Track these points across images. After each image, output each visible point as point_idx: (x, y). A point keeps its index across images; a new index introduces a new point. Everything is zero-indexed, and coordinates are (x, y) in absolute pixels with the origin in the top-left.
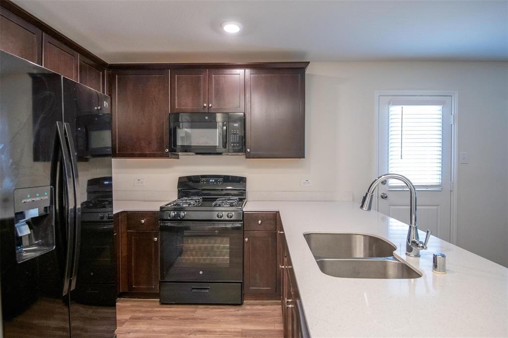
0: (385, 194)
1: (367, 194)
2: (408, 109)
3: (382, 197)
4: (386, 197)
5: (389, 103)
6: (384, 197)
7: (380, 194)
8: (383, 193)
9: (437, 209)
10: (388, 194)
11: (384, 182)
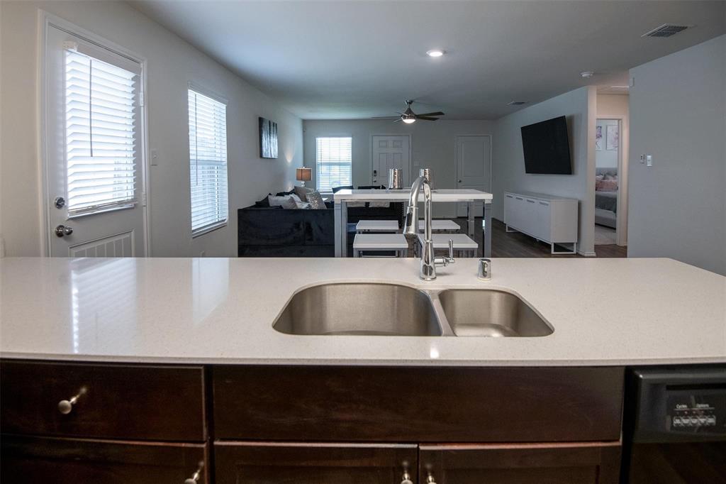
0: (66, 227)
3: (59, 235)
4: (70, 233)
7: (55, 229)
8: (61, 227)
9: (130, 237)
11: (60, 203)
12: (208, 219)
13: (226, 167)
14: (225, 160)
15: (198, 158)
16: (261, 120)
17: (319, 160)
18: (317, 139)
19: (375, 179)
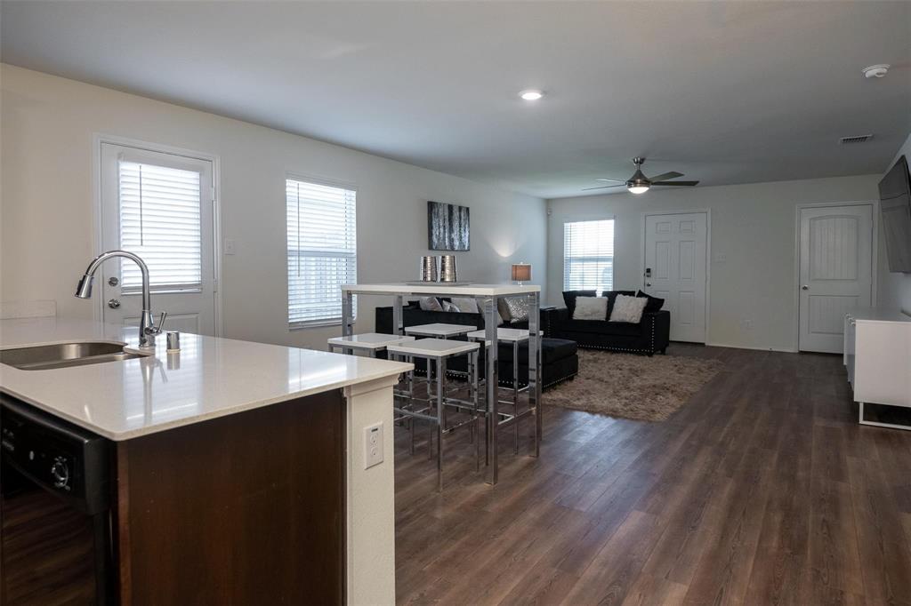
0: (116, 301)
1: (85, 277)
2: (148, 170)
3: (111, 306)
4: (118, 305)
5: (119, 158)
6: (114, 306)
7: (107, 302)
8: (112, 300)
9: (197, 318)
10: (121, 301)
11: (113, 282)
12: (335, 313)
13: (355, 260)
14: (355, 251)
15: (301, 249)
16: (431, 205)
17: (567, 254)
18: (565, 224)
19: (648, 281)
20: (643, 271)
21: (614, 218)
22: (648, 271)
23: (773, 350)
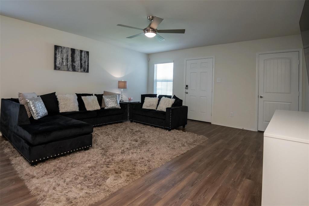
17: (155, 78)
18: (155, 65)
19: (187, 91)
20: (185, 86)
21: (174, 62)
22: (187, 86)
23: (244, 129)
